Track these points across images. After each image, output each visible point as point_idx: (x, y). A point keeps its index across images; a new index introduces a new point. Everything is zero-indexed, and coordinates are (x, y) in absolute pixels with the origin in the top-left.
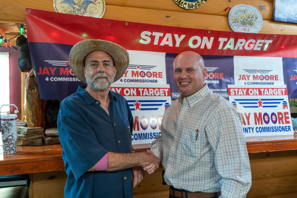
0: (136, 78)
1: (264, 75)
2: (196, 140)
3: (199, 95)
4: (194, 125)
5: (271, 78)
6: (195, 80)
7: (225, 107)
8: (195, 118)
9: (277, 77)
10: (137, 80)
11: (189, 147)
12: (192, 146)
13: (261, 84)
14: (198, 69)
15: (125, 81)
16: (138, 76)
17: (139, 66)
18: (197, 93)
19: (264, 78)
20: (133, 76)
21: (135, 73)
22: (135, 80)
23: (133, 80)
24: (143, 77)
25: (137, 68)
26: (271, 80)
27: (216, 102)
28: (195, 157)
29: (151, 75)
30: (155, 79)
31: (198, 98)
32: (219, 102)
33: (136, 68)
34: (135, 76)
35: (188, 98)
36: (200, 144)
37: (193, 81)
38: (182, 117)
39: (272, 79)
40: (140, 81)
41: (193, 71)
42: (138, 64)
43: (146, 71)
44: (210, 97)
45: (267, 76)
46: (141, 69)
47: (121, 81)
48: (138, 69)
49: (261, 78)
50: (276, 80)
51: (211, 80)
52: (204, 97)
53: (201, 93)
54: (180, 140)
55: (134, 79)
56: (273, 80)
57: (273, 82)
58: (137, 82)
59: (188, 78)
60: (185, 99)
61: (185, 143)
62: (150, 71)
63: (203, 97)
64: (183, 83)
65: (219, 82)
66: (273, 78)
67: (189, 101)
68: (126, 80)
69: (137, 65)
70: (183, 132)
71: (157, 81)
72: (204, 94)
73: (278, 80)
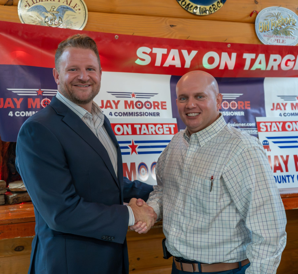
0: (131, 110)
2: (211, 191)
4: (207, 170)
7: (250, 146)
10: (132, 113)
11: (201, 201)
12: (204, 199)
14: (210, 95)
15: (116, 114)
16: (133, 108)
17: (135, 93)
18: (210, 127)
20: (126, 108)
21: (129, 103)
22: (129, 113)
23: (127, 113)
24: (140, 108)
25: (131, 96)
27: (237, 139)
28: (209, 214)
29: (151, 105)
30: (156, 111)
31: (210, 134)
32: (240, 140)
33: (130, 97)
34: (130, 108)
35: (197, 133)
36: (215, 196)
37: (203, 111)
38: (189, 160)
40: (136, 114)
41: (204, 97)
42: (133, 91)
43: (144, 101)
44: (227, 131)
46: (136, 97)
48: (133, 97)
51: (234, 111)
52: (219, 132)
53: (215, 127)
54: (188, 192)
58: (133, 116)
59: (198, 107)
60: (193, 136)
61: (195, 196)
62: (149, 100)
63: (218, 133)
64: (191, 115)
65: (244, 114)
67: (199, 138)
68: (117, 113)
69: (131, 93)
70: (193, 180)
71: (159, 113)
72: (219, 128)
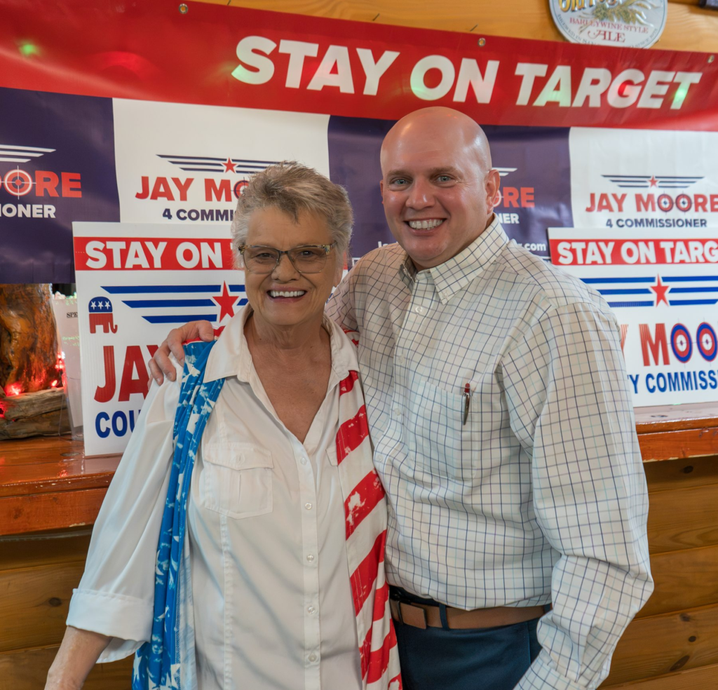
0: (223, 205)
2: (464, 422)
3: (472, 259)
6: (460, 210)
8: (458, 342)
11: (441, 448)
12: (449, 442)
14: (469, 173)
15: (182, 215)
17: (234, 160)
20: (209, 198)
21: (218, 185)
22: (218, 212)
23: (211, 212)
25: (224, 168)
28: (463, 479)
31: (466, 271)
33: (222, 171)
34: (219, 199)
35: (432, 270)
36: (477, 436)
37: (453, 214)
41: (454, 178)
42: (230, 156)
44: (507, 264)
46: (239, 172)
47: (164, 215)
48: (230, 171)
52: (488, 264)
53: (478, 253)
55: (215, 209)
59: (438, 204)
63: (486, 267)
64: (418, 225)
67: (437, 281)
68: (185, 211)
69: (225, 160)
72: (488, 254)
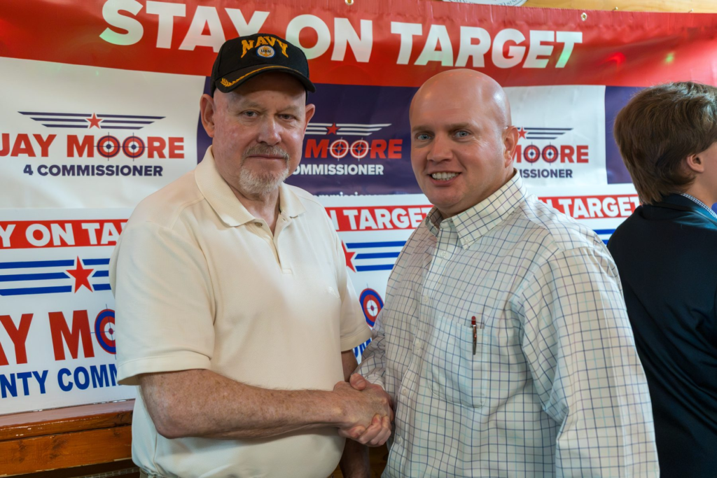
0: (84, 161)
1: (541, 144)
2: (474, 352)
3: (491, 209)
4: (467, 304)
5: (563, 155)
6: (476, 164)
7: (569, 246)
8: (472, 282)
9: (583, 151)
10: (87, 167)
11: (455, 377)
12: (462, 371)
13: (528, 176)
15: (43, 170)
16: (91, 154)
17: (99, 116)
18: (486, 202)
19: (541, 154)
20: (70, 154)
21: (81, 141)
22: (79, 167)
23: (72, 167)
24: (108, 155)
25: (89, 123)
26: (563, 161)
27: (539, 230)
28: (473, 406)
29: (142, 148)
30: (156, 161)
31: (486, 220)
32: (548, 232)
33: (86, 127)
34: (81, 154)
35: (454, 218)
36: (486, 366)
37: (469, 167)
38: (436, 279)
39: (566, 159)
40: (96, 171)
41: (471, 133)
42: (95, 111)
43: (121, 136)
44: (522, 213)
45: (550, 147)
46: (103, 127)
47: (25, 171)
48: (94, 127)
49: (530, 156)
50: (579, 160)
51: (357, 162)
52: (506, 215)
53: (497, 204)
54: (427, 354)
55: (76, 164)
56: (571, 161)
57: (568, 168)
58: (88, 174)
59: (455, 158)
60: (444, 224)
61: (442, 363)
62: (137, 133)
63: (504, 217)
64: (439, 176)
65: (383, 171)
66: (570, 156)
67: (459, 229)
68: (46, 167)
69: (90, 115)
70: (438, 326)
71: (161, 168)
73: (586, 161)
